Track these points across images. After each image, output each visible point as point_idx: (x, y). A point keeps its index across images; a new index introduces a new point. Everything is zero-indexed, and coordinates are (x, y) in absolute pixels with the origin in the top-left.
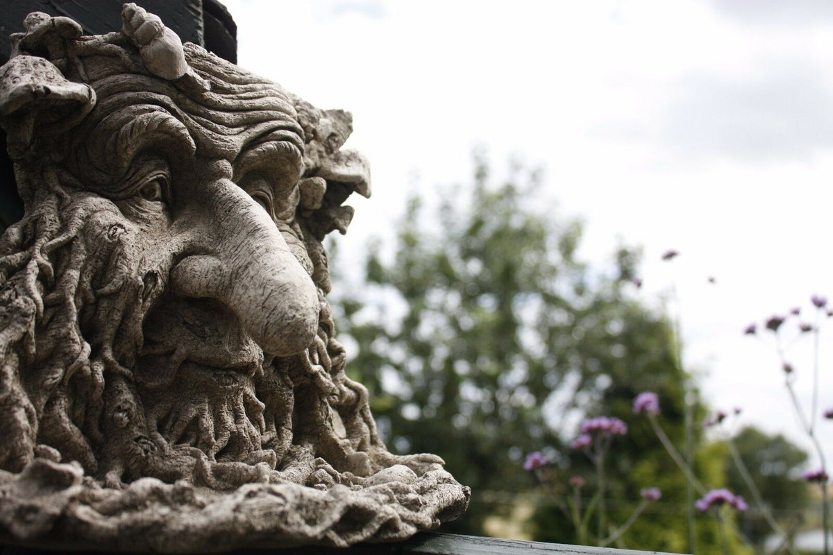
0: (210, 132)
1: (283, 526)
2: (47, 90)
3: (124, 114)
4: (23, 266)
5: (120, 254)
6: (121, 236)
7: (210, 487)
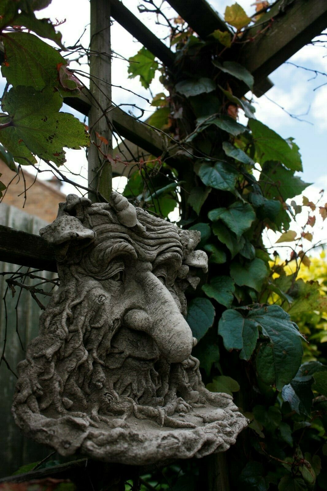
0: (144, 250)
1: (177, 453)
2: (78, 235)
3: (108, 243)
4: (61, 313)
5: (104, 309)
6: (104, 301)
7: (136, 417)
